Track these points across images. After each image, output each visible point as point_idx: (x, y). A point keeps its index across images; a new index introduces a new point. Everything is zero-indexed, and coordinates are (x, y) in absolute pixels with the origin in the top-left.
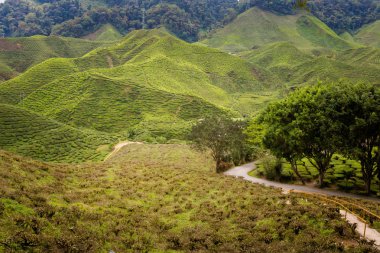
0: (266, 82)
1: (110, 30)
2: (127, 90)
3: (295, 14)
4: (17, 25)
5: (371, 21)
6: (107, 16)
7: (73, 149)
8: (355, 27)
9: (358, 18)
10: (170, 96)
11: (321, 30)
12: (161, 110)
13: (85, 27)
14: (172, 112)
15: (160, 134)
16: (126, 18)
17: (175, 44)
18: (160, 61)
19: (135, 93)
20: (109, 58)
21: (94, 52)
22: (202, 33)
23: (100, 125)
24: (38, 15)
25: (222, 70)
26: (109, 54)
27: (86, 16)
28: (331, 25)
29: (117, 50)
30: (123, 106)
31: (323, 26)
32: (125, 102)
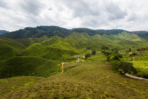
0: (82, 46)
1: (46, 36)
2: (57, 50)
3: (82, 33)
4: (22, 35)
5: (95, 34)
6: (44, 33)
7: (52, 66)
8: (93, 35)
9: (93, 33)
10: (67, 51)
11: (87, 36)
12: (66, 54)
13: (40, 36)
14: (68, 54)
15: (68, 60)
16: (49, 34)
17: (63, 39)
18: (61, 43)
19: (59, 51)
20: (48, 43)
21: (45, 41)
22: (65, 37)
23: (53, 59)
24: (28, 33)
25: (74, 44)
26: (48, 42)
27: (40, 33)
28: (89, 35)
29: (50, 41)
30: (57, 54)
31: (88, 35)
32: (57, 53)
